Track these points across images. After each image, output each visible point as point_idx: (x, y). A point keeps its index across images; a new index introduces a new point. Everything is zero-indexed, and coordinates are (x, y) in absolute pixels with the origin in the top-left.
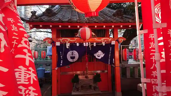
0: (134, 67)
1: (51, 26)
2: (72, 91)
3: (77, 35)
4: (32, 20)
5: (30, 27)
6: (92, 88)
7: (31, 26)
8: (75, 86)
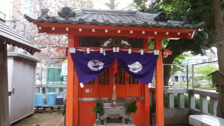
0: (179, 94)
1: (67, 29)
2: (94, 124)
3: (103, 44)
4: (41, 20)
5: (39, 30)
6: (123, 120)
7: (40, 28)
8: (98, 118)
